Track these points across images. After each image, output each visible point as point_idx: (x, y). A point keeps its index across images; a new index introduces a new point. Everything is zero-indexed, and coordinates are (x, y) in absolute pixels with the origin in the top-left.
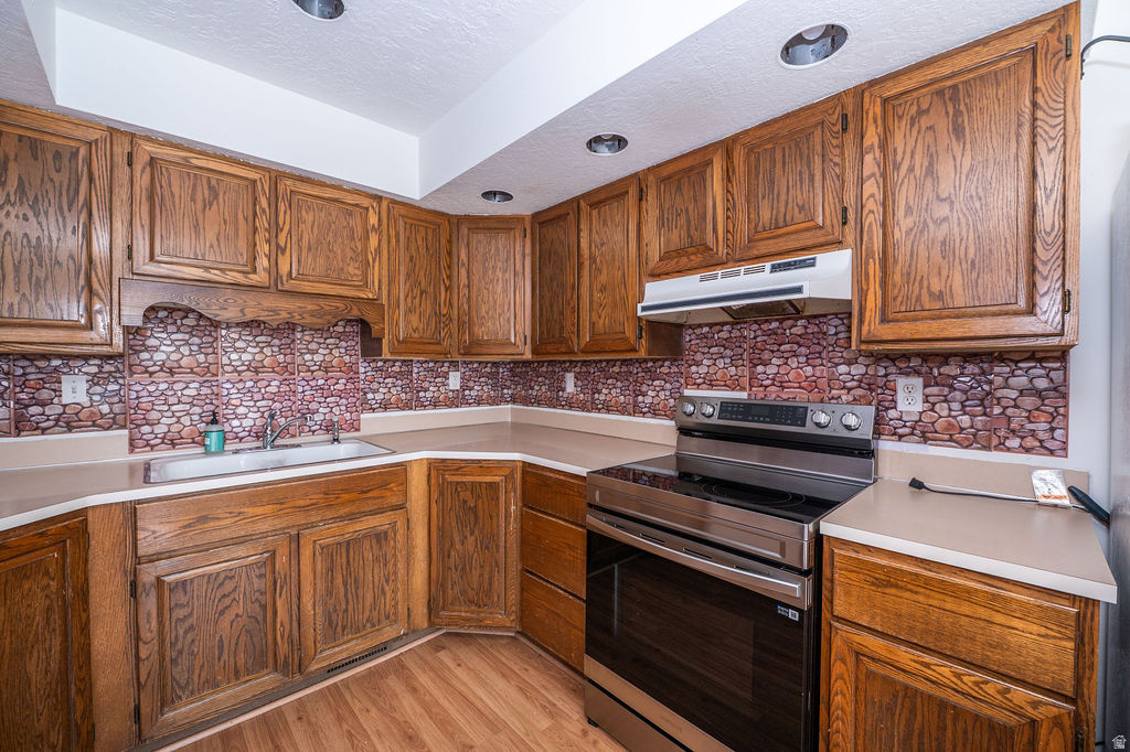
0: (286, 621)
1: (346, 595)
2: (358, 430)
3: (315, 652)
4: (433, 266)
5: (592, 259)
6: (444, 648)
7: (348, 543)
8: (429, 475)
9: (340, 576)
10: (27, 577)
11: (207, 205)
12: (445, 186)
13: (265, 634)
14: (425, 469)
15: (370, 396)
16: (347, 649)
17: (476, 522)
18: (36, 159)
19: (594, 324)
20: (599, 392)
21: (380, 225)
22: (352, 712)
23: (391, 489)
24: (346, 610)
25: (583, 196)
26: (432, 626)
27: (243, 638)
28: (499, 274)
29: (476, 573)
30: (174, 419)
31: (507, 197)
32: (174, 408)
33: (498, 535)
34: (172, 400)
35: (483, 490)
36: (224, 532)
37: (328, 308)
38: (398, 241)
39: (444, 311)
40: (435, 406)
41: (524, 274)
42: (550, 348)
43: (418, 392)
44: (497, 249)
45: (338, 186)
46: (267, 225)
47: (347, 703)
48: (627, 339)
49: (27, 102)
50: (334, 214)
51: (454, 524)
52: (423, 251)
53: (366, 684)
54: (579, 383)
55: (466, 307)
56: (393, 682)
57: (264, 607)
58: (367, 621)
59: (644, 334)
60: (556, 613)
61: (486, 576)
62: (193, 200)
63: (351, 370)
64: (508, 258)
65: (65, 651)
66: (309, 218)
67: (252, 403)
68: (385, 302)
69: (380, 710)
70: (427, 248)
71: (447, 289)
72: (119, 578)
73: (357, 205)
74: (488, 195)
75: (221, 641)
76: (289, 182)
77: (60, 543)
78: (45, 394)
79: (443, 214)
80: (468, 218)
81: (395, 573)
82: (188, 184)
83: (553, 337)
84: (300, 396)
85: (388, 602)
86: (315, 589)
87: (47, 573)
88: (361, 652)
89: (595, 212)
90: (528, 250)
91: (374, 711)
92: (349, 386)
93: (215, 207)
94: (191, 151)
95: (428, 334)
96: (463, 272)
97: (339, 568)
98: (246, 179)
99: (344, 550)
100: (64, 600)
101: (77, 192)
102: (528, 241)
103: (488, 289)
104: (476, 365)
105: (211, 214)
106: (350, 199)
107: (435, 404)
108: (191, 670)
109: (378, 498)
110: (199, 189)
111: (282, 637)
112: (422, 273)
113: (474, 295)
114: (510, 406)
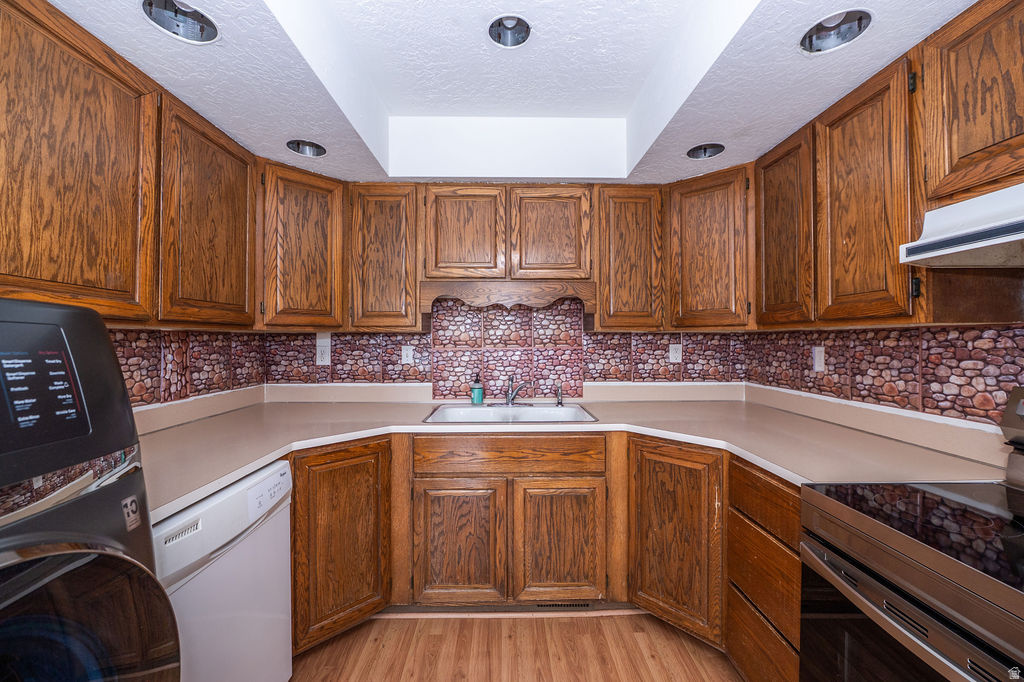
0: (503, 550)
1: (550, 543)
2: (581, 396)
3: (525, 584)
4: (644, 241)
5: (835, 195)
6: (643, 630)
7: (552, 497)
8: (628, 449)
9: (545, 526)
10: (358, 472)
11: (467, 221)
12: (645, 157)
13: (489, 556)
14: (624, 441)
15: (591, 366)
16: (551, 593)
17: (675, 510)
18: (382, 212)
19: (838, 281)
20: (863, 373)
21: (591, 211)
22: (547, 652)
23: (589, 456)
24: (549, 557)
25: (820, 117)
26: (631, 604)
27: (473, 552)
28: (716, 236)
29: (675, 565)
30: (456, 378)
31: (718, 148)
32: (456, 370)
33: (700, 530)
34: (456, 364)
35: (683, 474)
36: (463, 466)
37: (548, 290)
38: (608, 221)
39: (655, 283)
40: (655, 378)
41: (746, 232)
42: (779, 316)
43: (637, 364)
44: (713, 209)
45: (556, 183)
46: (503, 229)
47: (546, 641)
48: (891, 300)
49: (378, 181)
50: (552, 209)
51: (652, 505)
52: (633, 226)
53: (565, 632)
54: (832, 360)
55: (678, 276)
56: (587, 642)
57: (488, 533)
58: (568, 574)
59: (923, 290)
60: (765, 653)
61: (686, 572)
62: (458, 220)
63: (576, 341)
64: (726, 216)
65: (377, 524)
66: (532, 216)
67: (502, 369)
68: (597, 280)
69: (569, 663)
70: (637, 223)
71: (658, 260)
72: (405, 484)
73: (571, 197)
74: (694, 153)
75: (460, 549)
76: (518, 191)
77: (375, 453)
78: (394, 358)
79: (655, 186)
80: (681, 184)
81: (594, 537)
82: (456, 209)
83: (782, 302)
84: (535, 364)
85: (587, 563)
86: (524, 531)
87: (368, 472)
88: (565, 601)
89: (837, 133)
90: (752, 202)
91: (564, 661)
92: (574, 356)
93: (471, 222)
94: (458, 185)
95: (639, 307)
96: (675, 240)
97: (544, 517)
98: (491, 196)
99: (548, 503)
100: (377, 492)
101: (400, 229)
102: (752, 192)
103: (702, 255)
104: (700, 337)
105: (470, 227)
106: (565, 193)
107: (654, 377)
108: (442, 563)
109: (579, 462)
110: (462, 211)
111: (500, 562)
112: (632, 248)
113: (687, 263)
114: (744, 383)
